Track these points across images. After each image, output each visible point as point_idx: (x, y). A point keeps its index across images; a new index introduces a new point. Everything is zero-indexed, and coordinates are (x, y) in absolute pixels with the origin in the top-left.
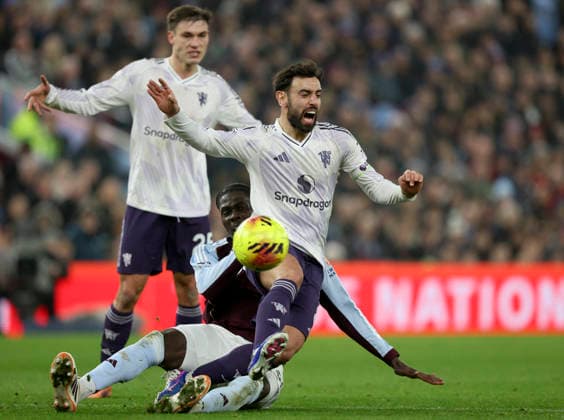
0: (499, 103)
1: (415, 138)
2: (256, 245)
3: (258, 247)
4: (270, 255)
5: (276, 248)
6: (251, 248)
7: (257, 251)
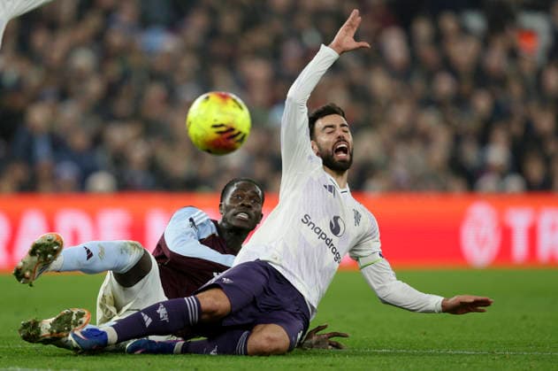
0: (277, 26)
1: (188, 63)
2: (222, 125)
3: (223, 129)
4: (232, 141)
5: (239, 137)
6: (215, 126)
7: (221, 133)
